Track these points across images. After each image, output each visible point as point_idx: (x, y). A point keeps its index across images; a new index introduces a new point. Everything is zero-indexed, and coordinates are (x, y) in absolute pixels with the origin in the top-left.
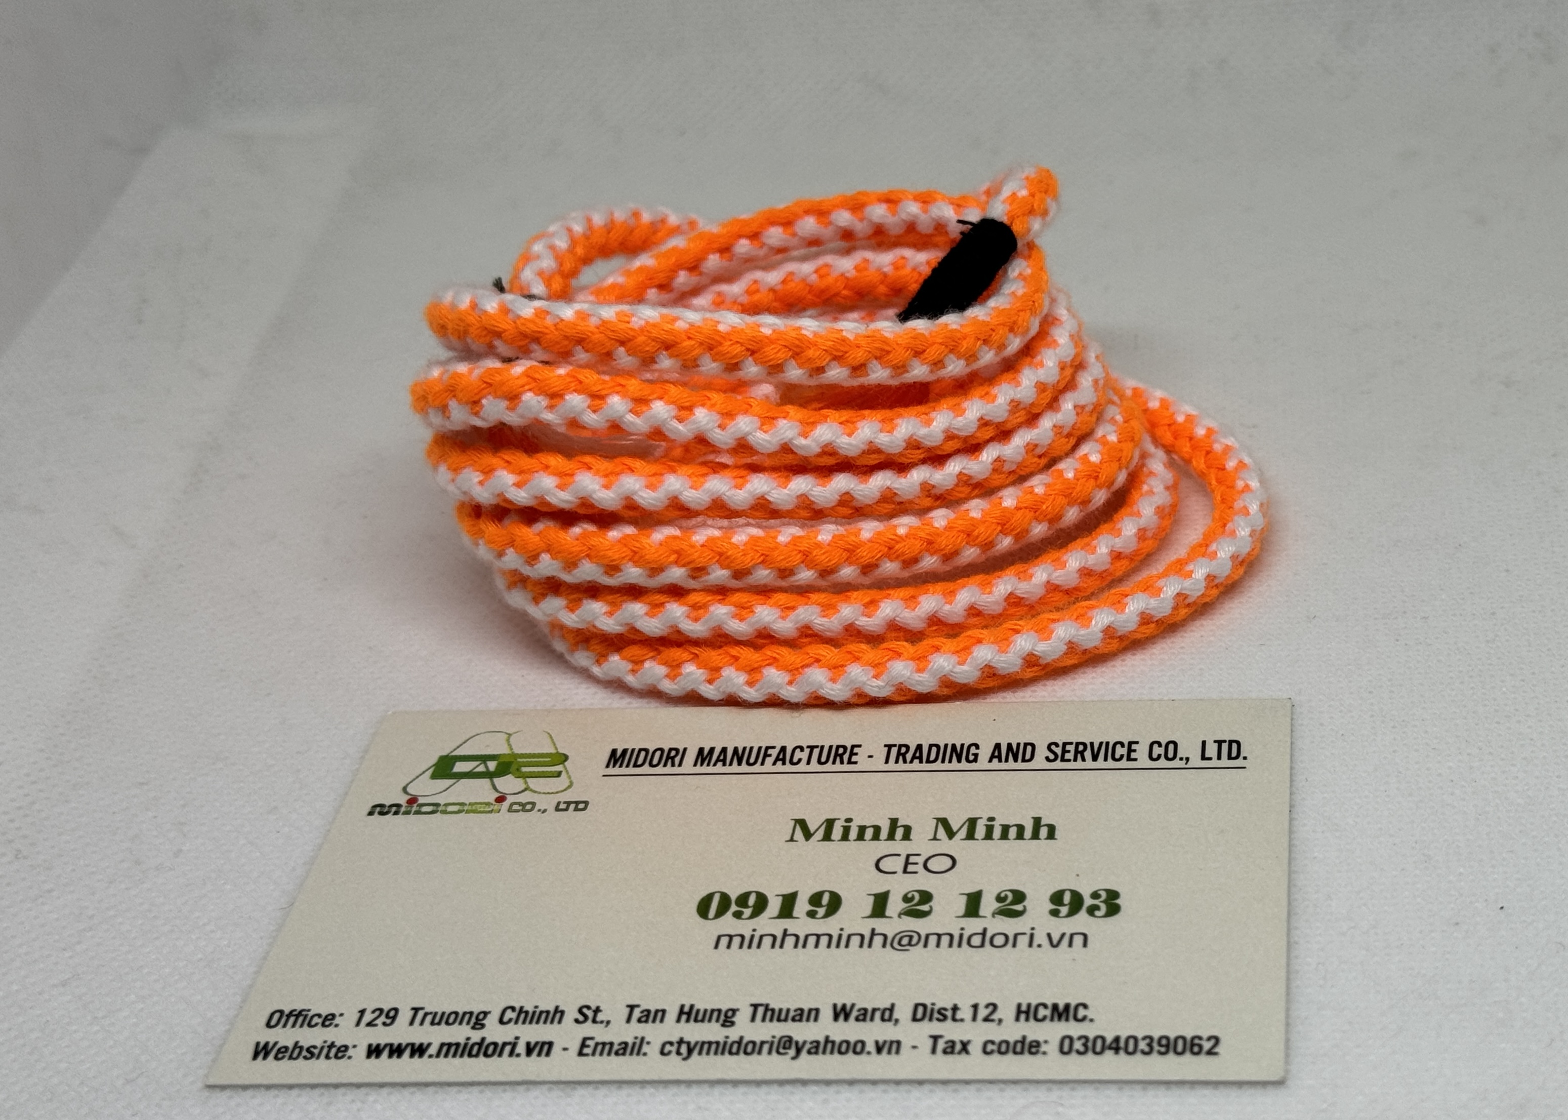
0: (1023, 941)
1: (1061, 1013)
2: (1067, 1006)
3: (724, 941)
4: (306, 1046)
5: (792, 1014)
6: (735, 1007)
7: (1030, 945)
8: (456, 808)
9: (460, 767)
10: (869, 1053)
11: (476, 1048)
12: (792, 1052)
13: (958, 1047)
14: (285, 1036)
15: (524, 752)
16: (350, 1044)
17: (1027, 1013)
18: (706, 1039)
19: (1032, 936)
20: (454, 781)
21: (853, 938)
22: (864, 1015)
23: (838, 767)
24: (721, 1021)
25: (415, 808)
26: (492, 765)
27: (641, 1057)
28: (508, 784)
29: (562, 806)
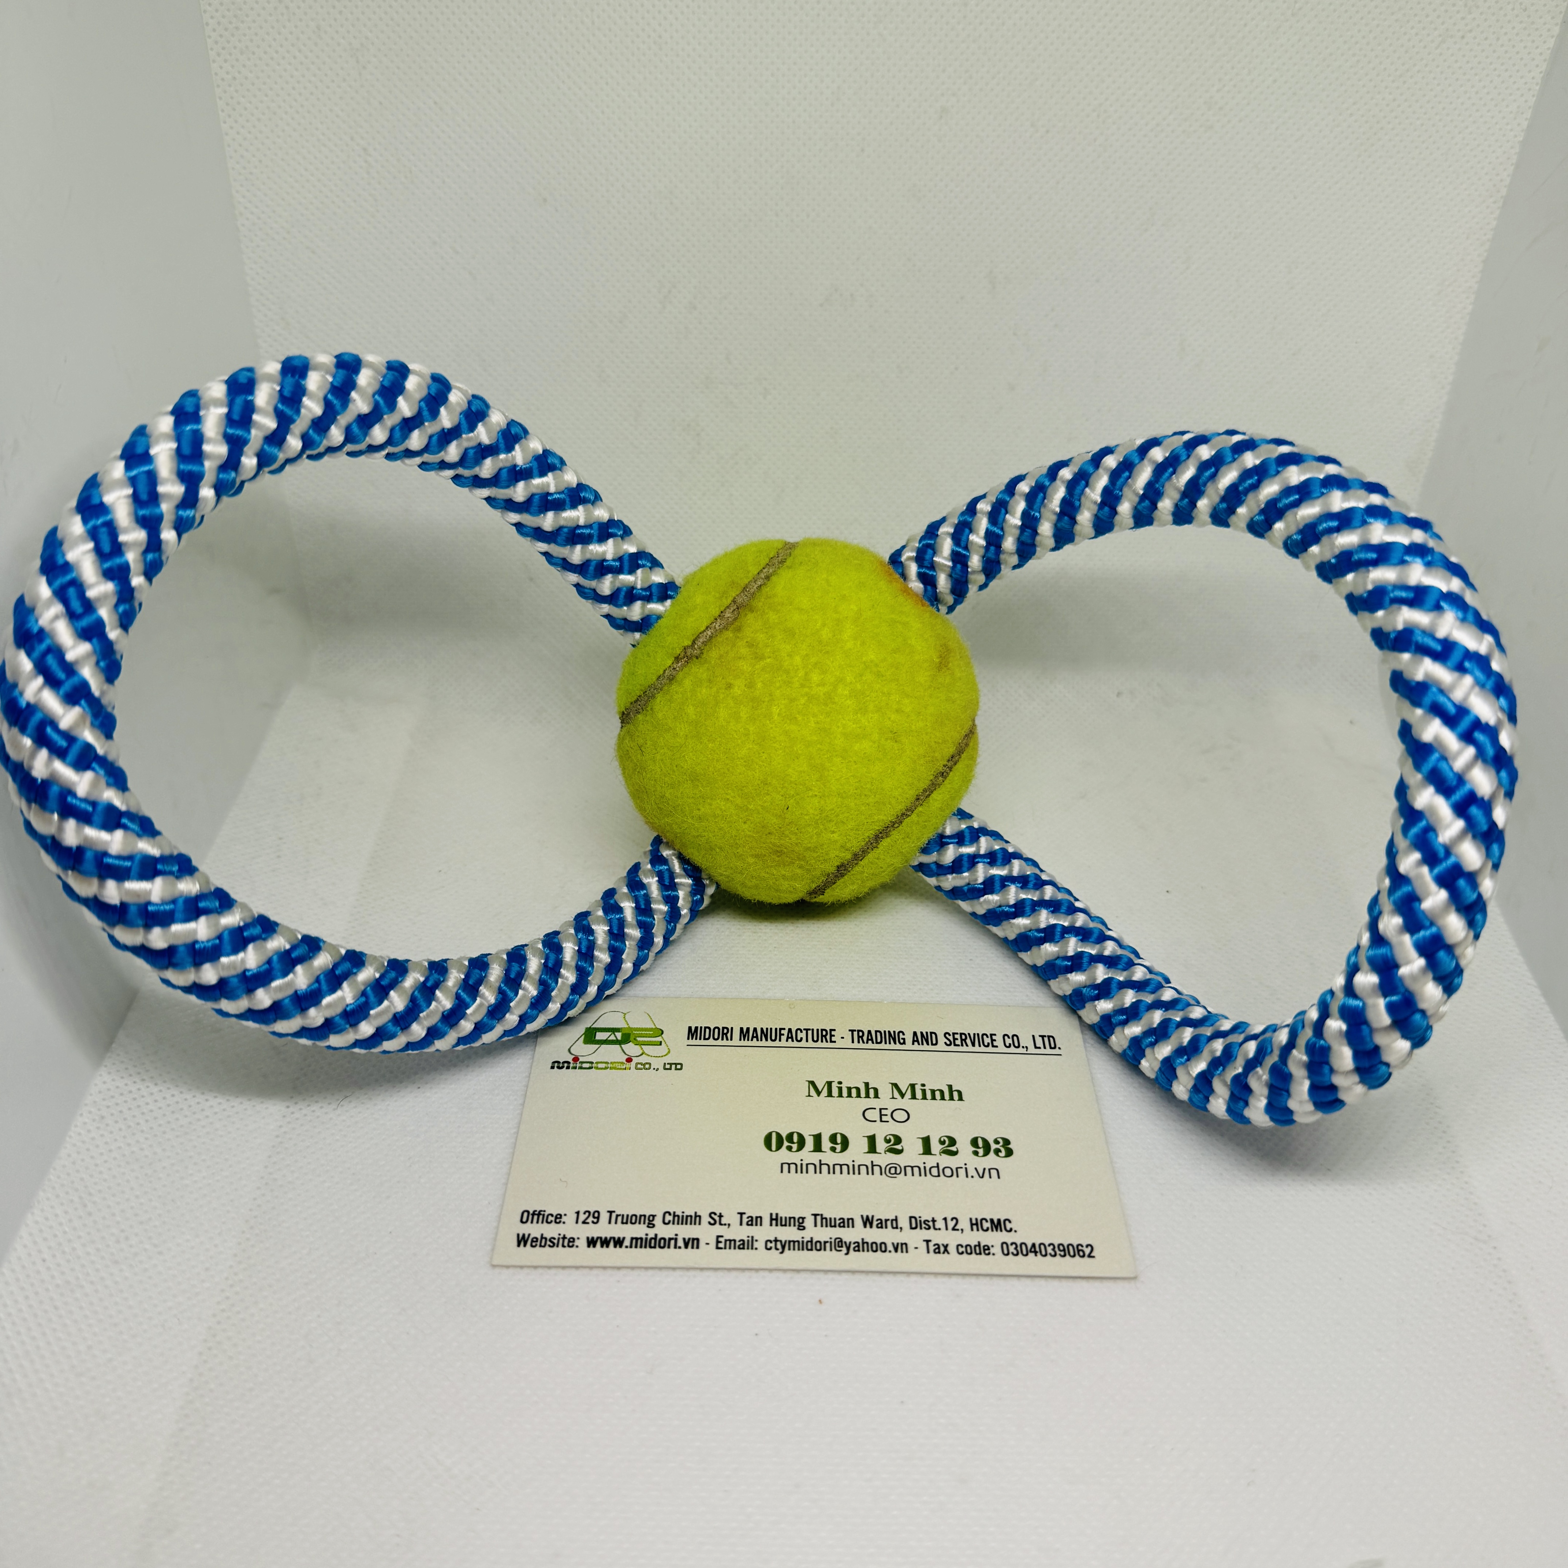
0: (962, 1172)
1: (997, 1225)
2: (999, 1220)
3: (786, 1167)
4: (548, 1238)
5: (838, 1222)
6: (803, 1216)
7: (967, 1176)
8: (603, 1066)
9: (600, 1036)
10: (890, 1252)
11: (653, 1241)
12: (844, 1249)
13: (942, 1249)
14: (534, 1230)
15: (636, 1026)
16: (576, 1237)
17: (977, 1224)
18: (791, 1239)
19: (966, 1168)
20: (598, 1046)
21: (861, 1167)
22: (882, 1224)
23: (825, 1044)
24: (797, 1227)
25: (578, 1065)
26: (619, 1035)
27: (754, 1251)
28: (631, 1049)
29: (668, 1066)
